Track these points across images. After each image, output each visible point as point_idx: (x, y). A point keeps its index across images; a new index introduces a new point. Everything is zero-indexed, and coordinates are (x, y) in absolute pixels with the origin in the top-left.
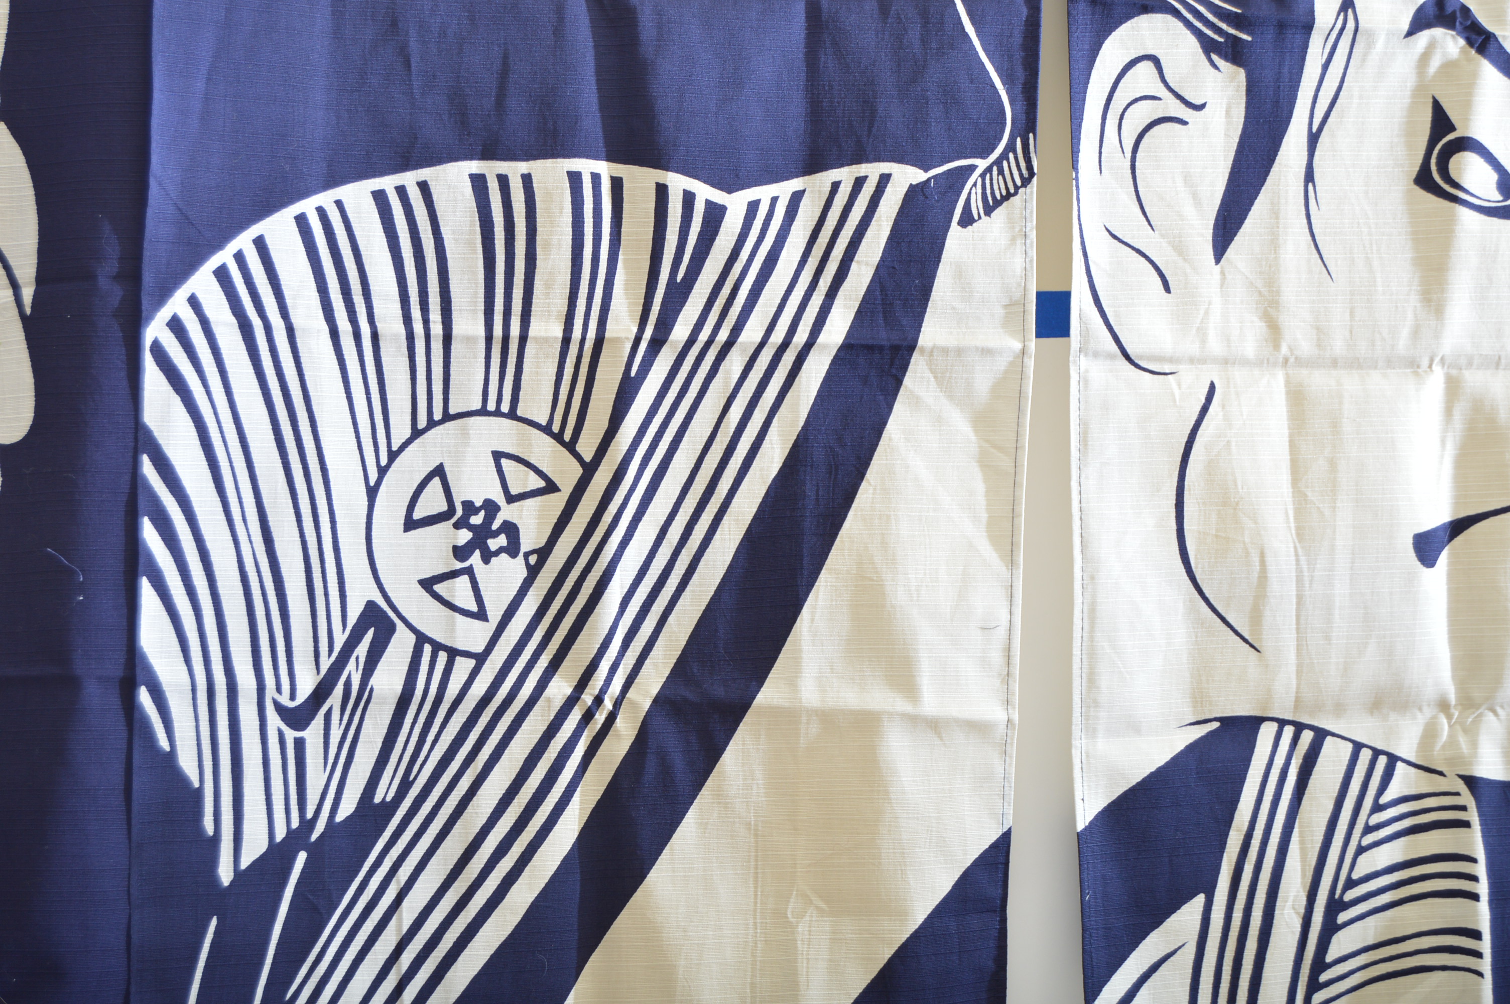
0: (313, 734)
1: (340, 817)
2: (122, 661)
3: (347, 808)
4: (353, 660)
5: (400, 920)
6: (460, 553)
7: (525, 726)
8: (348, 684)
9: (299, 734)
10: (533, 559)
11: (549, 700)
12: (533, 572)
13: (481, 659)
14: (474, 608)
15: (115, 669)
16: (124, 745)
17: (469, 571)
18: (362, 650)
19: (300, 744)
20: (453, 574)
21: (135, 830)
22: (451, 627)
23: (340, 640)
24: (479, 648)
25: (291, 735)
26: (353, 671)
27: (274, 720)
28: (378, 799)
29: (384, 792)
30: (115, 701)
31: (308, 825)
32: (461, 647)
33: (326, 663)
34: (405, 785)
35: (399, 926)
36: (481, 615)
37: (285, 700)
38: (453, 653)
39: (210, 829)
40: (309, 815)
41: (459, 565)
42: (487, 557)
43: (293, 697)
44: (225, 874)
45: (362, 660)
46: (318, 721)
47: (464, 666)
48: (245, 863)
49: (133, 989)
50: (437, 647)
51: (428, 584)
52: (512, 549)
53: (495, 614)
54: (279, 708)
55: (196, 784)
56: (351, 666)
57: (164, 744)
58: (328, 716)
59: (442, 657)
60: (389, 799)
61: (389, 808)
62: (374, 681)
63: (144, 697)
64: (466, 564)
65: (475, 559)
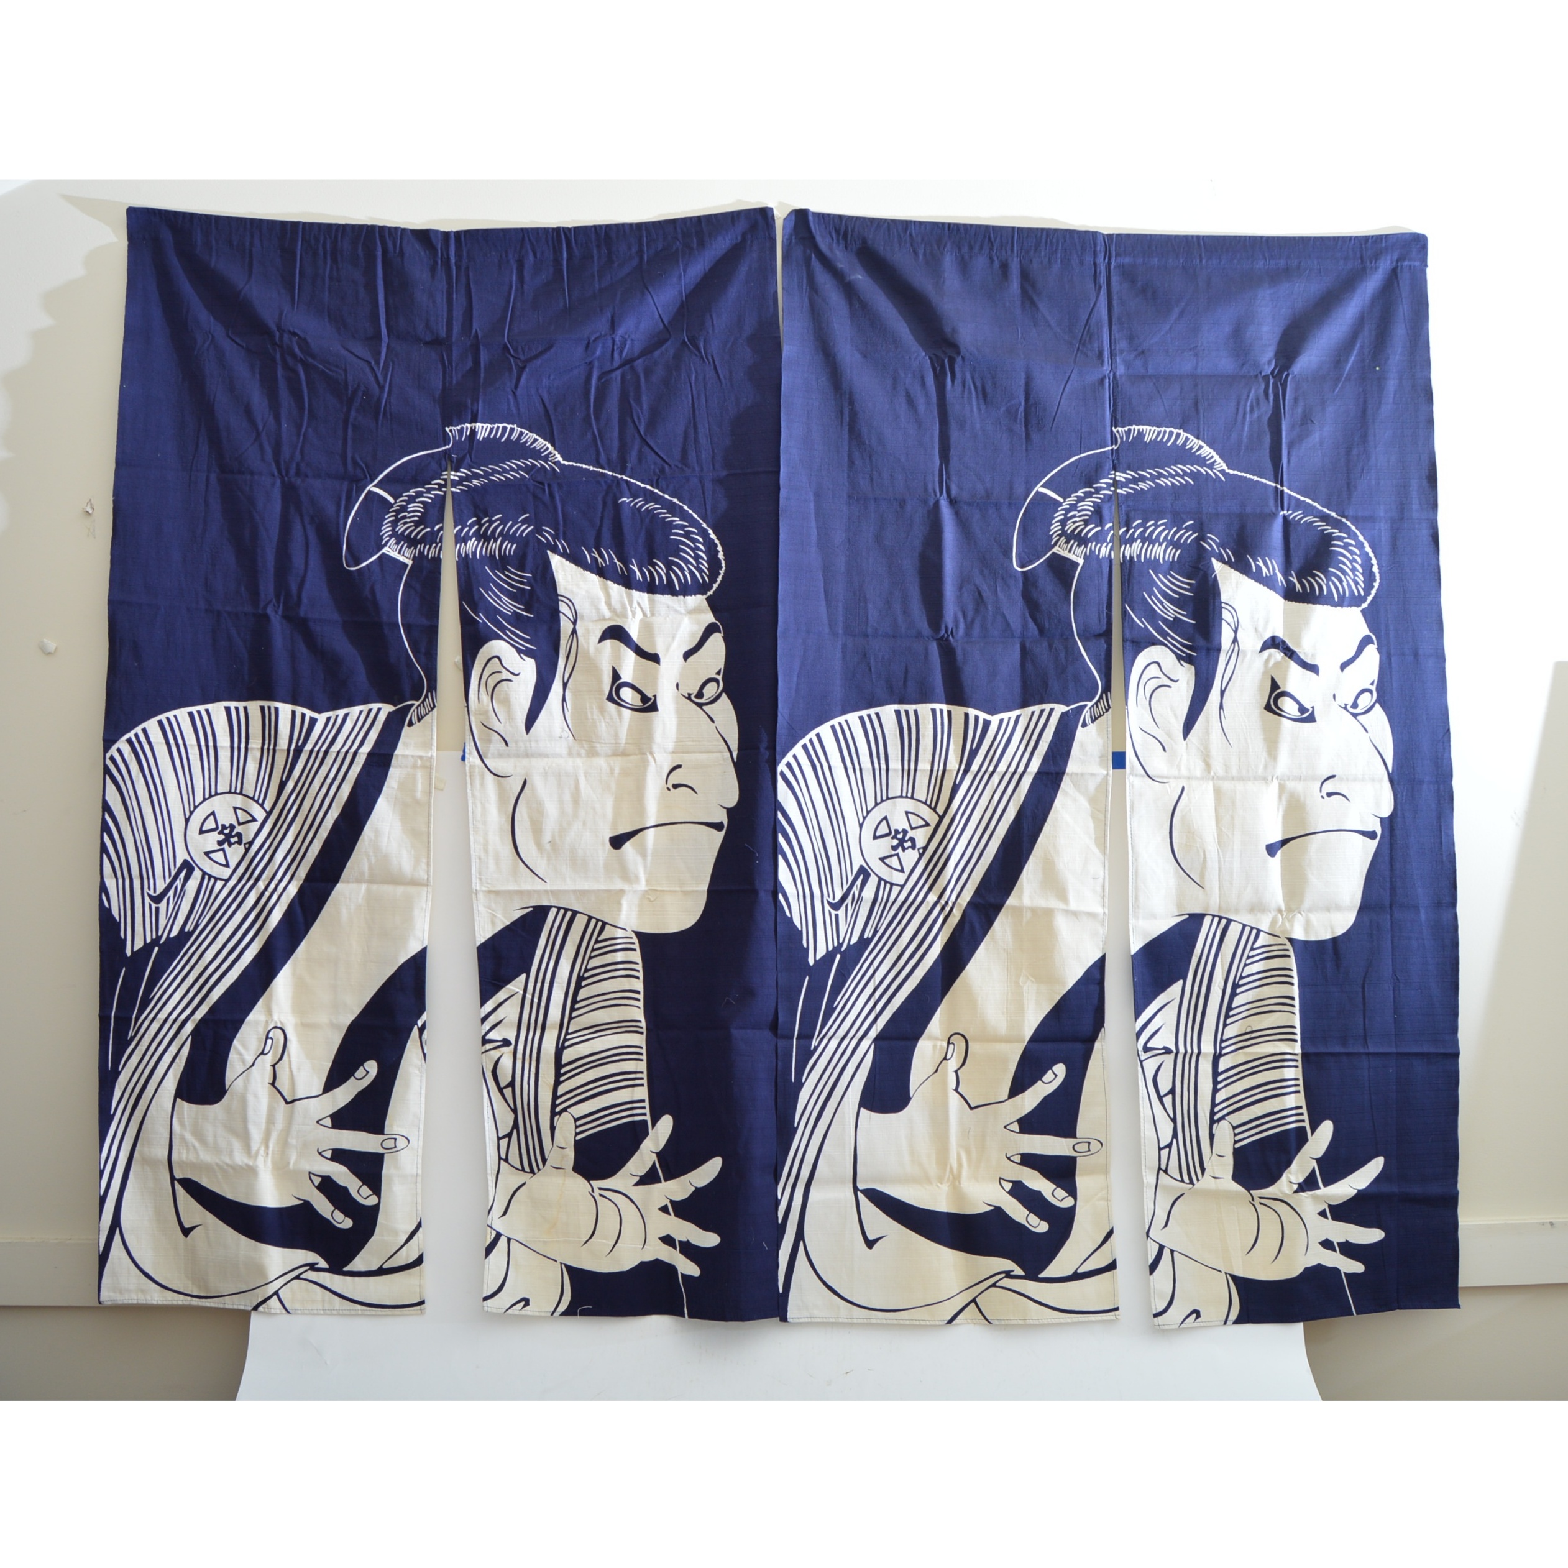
0: (841, 912)
1: (852, 943)
2: (772, 885)
3: (854, 940)
4: (855, 886)
5: (875, 980)
6: (894, 848)
7: (919, 911)
8: (854, 895)
9: (836, 912)
10: (921, 851)
11: (928, 902)
12: (921, 855)
13: (902, 887)
14: (899, 868)
15: (770, 887)
16: (774, 914)
17: (897, 855)
18: (859, 882)
19: (837, 916)
20: (891, 856)
21: (778, 944)
22: (891, 875)
23: (851, 879)
24: (902, 883)
25: (833, 913)
26: (855, 890)
27: (827, 907)
28: (865, 937)
29: (868, 934)
30: (770, 898)
31: (840, 945)
32: (895, 882)
33: (846, 887)
34: (876, 932)
35: (874, 983)
36: (902, 871)
37: (831, 900)
38: (892, 884)
39: (805, 945)
40: (841, 941)
41: (893, 853)
42: (904, 849)
43: (834, 899)
44: (811, 961)
45: (859, 886)
46: (843, 908)
47: (896, 889)
48: (818, 958)
49: (779, 1001)
50: (886, 882)
51: (882, 859)
52: (913, 847)
53: (907, 870)
54: (829, 903)
55: (800, 929)
56: (854, 888)
57: (788, 914)
58: (847, 907)
59: (888, 886)
60: (870, 936)
61: (870, 940)
62: (863, 894)
63: (781, 897)
64: (896, 852)
65: (900, 850)
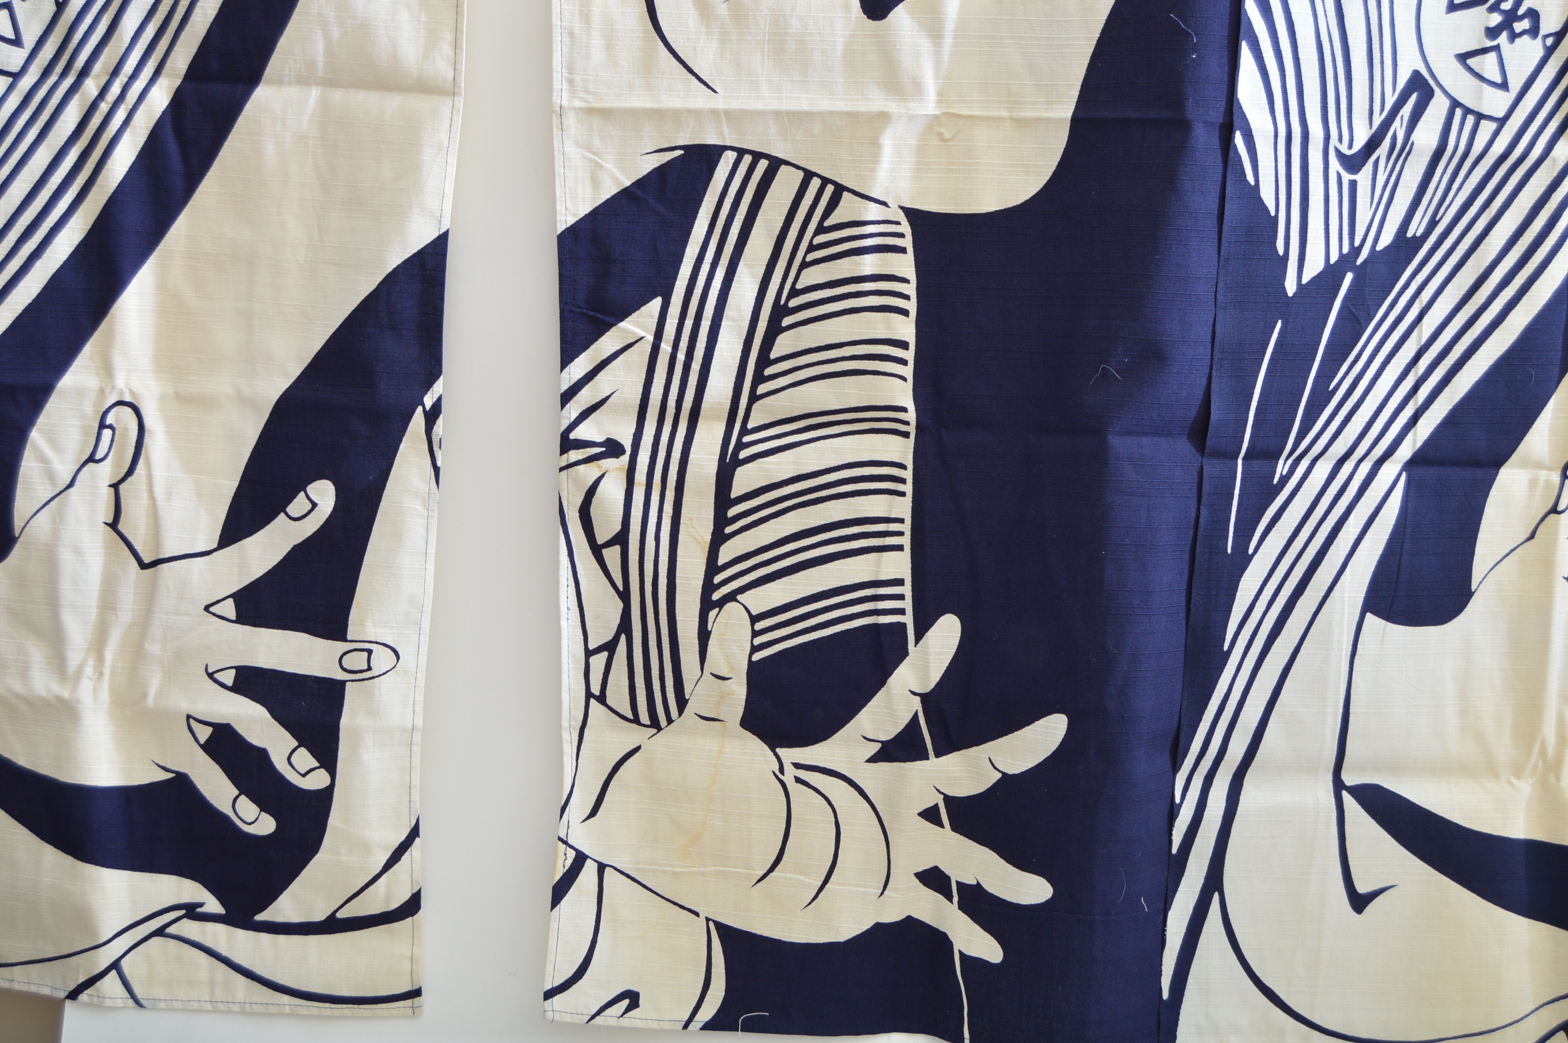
0: (1363, 177)
1: (1379, 247)
2: (1222, 109)
3: (1386, 240)
4: (1398, 118)
5: (1420, 333)
6: (1492, 33)
7: (1533, 180)
8: (1394, 138)
9: (1353, 177)
10: (1549, 41)
11: (1554, 160)
12: (1550, 51)
13: (1502, 122)
14: (1498, 80)
15: (1217, 115)
16: (1219, 179)
17: (1497, 48)
18: (1406, 110)
19: (1353, 185)
20: (1484, 51)
21: (1223, 247)
22: (1480, 94)
23: (1390, 101)
24: (1500, 114)
25: (1347, 177)
26: (1399, 127)
27: (1335, 165)
28: (1410, 234)
29: (1416, 228)
30: (1215, 141)
31: (1356, 251)
32: (1485, 112)
33: (1378, 120)
34: (1433, 224)
35: (1420, 338)
36: (1504, 86)
37: (1344, 149)
38: (1480, 117)
39: (1281, 250)
40: (1357, 244)
41: (1489, 44)
42: (1513, 36)
43: (1350, 146)
44: (1291, 287)
45: (1406, 119)
46: (1368, 167)
47: (1487, 128)
48: (1305, 280)
49: (1214, 373)
50: (1468, 111)
51: (1463, 58)
52: (1534, 31)
53: (1515, 85)
54: (1339, 154)
55: (1273, 214)
56: (1396, 124)
57: (1250, 179)
58: (1376, 162)
59: (1470, 119)
60: (1418, 234)
61: (1418, 242)
62: (1414, 137)
63: (1239, 140)
64: (1494, 43)
65: (1503, 39)
